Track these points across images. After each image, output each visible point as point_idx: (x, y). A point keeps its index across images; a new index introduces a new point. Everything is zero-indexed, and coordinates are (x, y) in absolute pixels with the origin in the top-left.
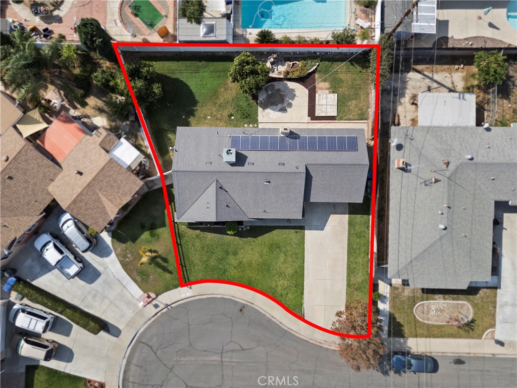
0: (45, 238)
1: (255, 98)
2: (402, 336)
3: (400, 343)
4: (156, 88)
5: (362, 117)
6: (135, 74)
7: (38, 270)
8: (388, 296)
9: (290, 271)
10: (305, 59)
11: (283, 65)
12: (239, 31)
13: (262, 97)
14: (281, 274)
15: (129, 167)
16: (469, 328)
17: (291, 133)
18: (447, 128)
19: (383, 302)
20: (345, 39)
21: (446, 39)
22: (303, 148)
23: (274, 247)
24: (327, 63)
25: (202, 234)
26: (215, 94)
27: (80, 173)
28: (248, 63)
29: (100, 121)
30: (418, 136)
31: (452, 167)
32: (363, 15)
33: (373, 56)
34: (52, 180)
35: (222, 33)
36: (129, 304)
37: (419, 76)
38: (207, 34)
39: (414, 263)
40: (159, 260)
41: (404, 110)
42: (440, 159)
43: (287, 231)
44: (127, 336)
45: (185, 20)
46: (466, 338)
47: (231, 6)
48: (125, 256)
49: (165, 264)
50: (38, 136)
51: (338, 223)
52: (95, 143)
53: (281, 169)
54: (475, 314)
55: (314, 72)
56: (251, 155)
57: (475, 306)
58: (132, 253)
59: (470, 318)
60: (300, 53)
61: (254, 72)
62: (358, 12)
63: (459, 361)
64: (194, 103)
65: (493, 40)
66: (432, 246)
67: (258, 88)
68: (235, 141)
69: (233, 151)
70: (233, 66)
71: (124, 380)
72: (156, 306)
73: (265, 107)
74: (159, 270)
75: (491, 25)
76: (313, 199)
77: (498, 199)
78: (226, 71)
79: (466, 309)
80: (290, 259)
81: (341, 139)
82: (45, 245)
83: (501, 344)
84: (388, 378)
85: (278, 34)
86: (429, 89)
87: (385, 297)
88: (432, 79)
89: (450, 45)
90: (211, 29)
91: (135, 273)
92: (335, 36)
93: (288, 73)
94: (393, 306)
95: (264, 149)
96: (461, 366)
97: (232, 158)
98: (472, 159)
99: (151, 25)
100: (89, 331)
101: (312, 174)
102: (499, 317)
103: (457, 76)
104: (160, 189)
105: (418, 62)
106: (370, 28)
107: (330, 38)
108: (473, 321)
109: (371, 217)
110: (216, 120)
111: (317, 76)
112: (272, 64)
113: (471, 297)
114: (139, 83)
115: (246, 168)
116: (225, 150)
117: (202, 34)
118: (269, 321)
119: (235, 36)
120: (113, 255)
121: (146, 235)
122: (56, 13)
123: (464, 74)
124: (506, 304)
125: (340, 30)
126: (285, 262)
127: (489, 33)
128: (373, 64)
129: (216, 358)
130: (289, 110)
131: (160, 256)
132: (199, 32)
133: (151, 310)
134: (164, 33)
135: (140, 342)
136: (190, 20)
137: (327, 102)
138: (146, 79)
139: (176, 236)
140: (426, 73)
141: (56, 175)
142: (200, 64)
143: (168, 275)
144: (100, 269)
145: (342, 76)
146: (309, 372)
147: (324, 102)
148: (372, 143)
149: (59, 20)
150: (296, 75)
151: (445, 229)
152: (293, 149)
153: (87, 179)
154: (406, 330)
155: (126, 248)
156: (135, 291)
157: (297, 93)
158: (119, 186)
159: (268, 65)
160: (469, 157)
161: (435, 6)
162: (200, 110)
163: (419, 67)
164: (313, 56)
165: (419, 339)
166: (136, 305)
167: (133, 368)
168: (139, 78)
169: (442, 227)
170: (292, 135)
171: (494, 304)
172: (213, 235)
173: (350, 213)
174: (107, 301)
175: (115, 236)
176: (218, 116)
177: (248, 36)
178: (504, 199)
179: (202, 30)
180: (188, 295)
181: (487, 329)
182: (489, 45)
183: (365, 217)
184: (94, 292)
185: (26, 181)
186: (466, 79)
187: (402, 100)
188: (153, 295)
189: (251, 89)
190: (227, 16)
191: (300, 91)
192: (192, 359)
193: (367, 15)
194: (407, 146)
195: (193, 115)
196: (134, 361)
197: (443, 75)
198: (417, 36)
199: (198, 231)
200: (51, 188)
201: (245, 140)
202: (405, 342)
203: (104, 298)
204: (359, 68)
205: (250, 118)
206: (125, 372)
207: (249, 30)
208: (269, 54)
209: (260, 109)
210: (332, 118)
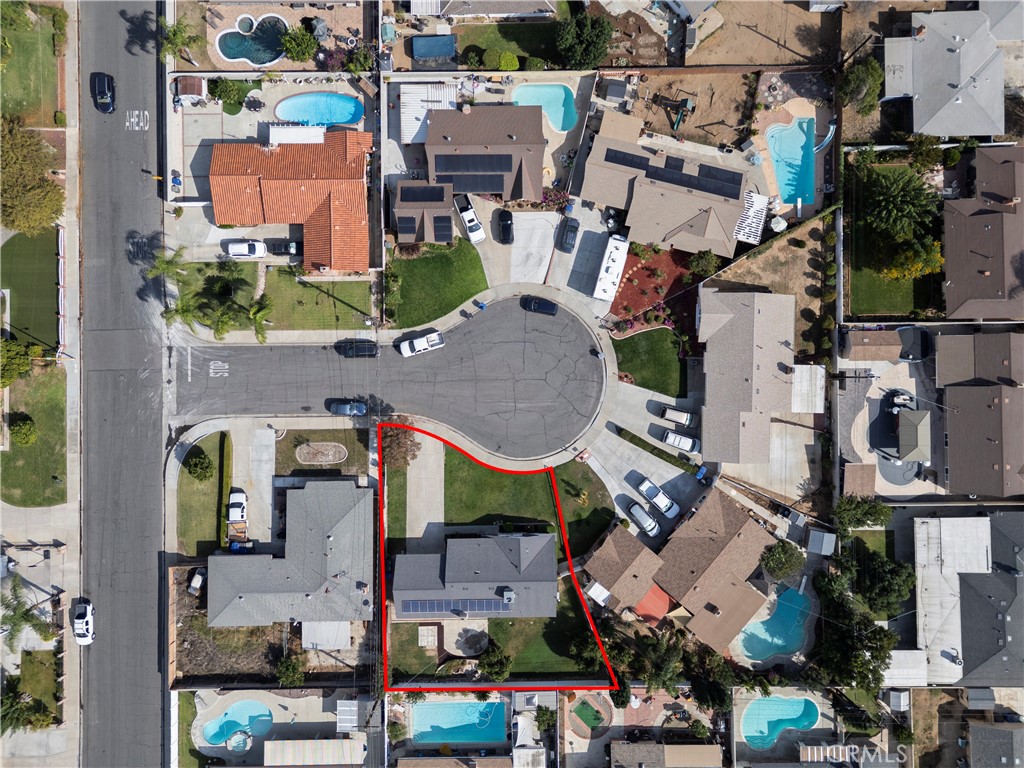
0: (670, 515)
1: (491, 641)
2: (358, 430)
3: (359, 423)
4: (574, 650)
5: (396, 626)
6: (591, 662)
7: (679, 483)
8: (370, 466)
9: (457, 485)
10: (448, 676)
11: (467, 670)
12: (506, 700)
13: (485, 641)
14: (464, 482)
15: (596, 581)
16: (299, 439)
17: (458, 614)
18: (326, 620)
19: (374, 460)
20: (416, 695)
21: (324, 696)
22: (448, 603)
23: (471, 507)
24: (429, 673)
25: (535, 516)
26: (527, 644)
27: (635, 576)
28: (496, 673)
29: (628, 617)
30: (350, 612)
31: (323, 588)
32: (398, 715)
33: (391, 680)
34: (660, 569)
35: (519, 699)
36: (599, 452)
37: (348, 662)
38: (533, 697)
39: (352, 504)
40: (573, 492)
41: (360, 633)
42: (332, 595)
43: (460, 521)
44: (600, 422)
45: (551, 709)
46: (301, 431)
47: (513, 721)
48: (603, 495)
49: (568, 488)
50: (674, 606)
51: (415, 530)
52: (624, 603)
53: (466, 585)
54: (294, 453)
55: (440, 665)
56: (492, 595)
57: (295, 460)
58: (597, 499)
59: (299, 448)
60: (452, 681)
61: (491, 665)
62: (402, 718)
63: (306, 409)
64: (545, 635)
65: (284, 696)
66: (338, 521)
67: (487, 652)
68: (506, 607)
69: (506, 601)
70: (510, 669)
71: (602, 383)
72: (575, 449)
73: (483, 633)
74: (573, 483)
75: (286, 708)
76: (438, 557)
77: (283, 560)
78: (517, 664)
79: (303, 456)
80: (457, 496)
81: (415, 610)
82: (669, 508)
83: (270, 426)
84: (369, 392)
85: (472, 698)
86: (339, 651)
87: (373, 465)
88: (336, 658)
89: (321, 690)
90: (529, 701)
91: (594, 480)
92: (424, 697)
93: (463, 664)
94: (366, 456)
95: (480, 601)
96: (305, 405)
97: (507, 594)
98: (307, 595)
99: (584, 703)
100: (630, 433)
101: (439, 581)
102: (273, 450)
103: (315, 662)
104: (573, 557)
105: (349, 675)
106: (392, 705)
107: (426, 694)
108: (296, 446)
109: (386, 536)
110: (525, 621)
111: (437, 661)
112: (476, 672)
113: (298, 468)
114: (586, 655)
115: (495, 585)
116: (513, 601)
117: (536, 697)
118: (474, 439)
119: (510, 696)
120: (613, 497)
121: (585, 515)
122: (670, 713)
123: (308, 665)
124: (267, 462)
125: (420, 702)
126: (461, 494)
127: (287, 701)
128: (390, 673)
129: (519, 405)
130: (461, 631)
131: (573, 496)
132: (538, 699)
133: (580, 445)
134: (571, 696)
135: (588, 417)
136: (547, 709)
137: (427, 639)
138: (582, 658)
139: (557, 515)
140: (342, 665)
141: (657, 574)
142: (540, 670)
143: (565, 478)
144: (625, 484)
145: (415, 661)
146: (439, 395)
147: (431, 639)
148: (387, 603)
149: (666, 706)
150: (455, 662)
151: (329, 537)
152: (456, 602)
153: (629, 573)
154: (355, 436)
155: (602, 503)
156: (594, 464)
157: (454, 646)
158: (603, 564)
159: (480, 672)
160: (310, 598)
161: (338, 724)
162: (540, 628)
163: (348, 670)
164: (441, 679)
165: (342, 428)
166: (593, 450)
167: (594, 395)
168: (586, 659)
169: (331, 539)
170: (458, 613)
171: (277, 462)
172: (526, 516)
173: (405, 539)
174: (619, 455)
175: (612, 514)
176: (523, 624)
177: (499, 695)
178: (276, 560)
179: (536, 701)
180: (547, 460)
181: (283, 439)
182: (286, 691)
183: (391, 536)
184: (630, 463)
185: (681, 569)
186: (306, 661)
187: (361, 640)
188: (578, 459)
189: (494, 651)
190: (516, 713)
191: (451, 648)
192: (542, 404)
193: (395, 715)
194: (360, 604)
195: (546, 624)
196: (593, 400)
197: (328, 664)
198: (351, 698)
199: (539, 519)
200: (661, 562)
201: (497, 607)
202: (354, 425)
203: (621, 457)
204: (401, 669)
205: (495, 624)
206: (601, 390)
207: (498, 701)
208: (479, 681)
209: (486, 631)
210: (422, 624)
